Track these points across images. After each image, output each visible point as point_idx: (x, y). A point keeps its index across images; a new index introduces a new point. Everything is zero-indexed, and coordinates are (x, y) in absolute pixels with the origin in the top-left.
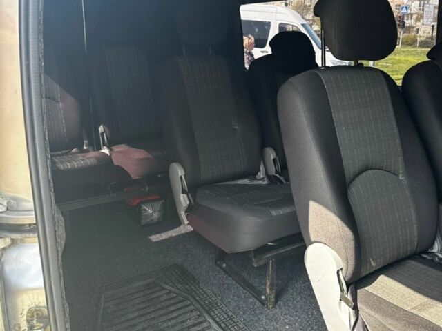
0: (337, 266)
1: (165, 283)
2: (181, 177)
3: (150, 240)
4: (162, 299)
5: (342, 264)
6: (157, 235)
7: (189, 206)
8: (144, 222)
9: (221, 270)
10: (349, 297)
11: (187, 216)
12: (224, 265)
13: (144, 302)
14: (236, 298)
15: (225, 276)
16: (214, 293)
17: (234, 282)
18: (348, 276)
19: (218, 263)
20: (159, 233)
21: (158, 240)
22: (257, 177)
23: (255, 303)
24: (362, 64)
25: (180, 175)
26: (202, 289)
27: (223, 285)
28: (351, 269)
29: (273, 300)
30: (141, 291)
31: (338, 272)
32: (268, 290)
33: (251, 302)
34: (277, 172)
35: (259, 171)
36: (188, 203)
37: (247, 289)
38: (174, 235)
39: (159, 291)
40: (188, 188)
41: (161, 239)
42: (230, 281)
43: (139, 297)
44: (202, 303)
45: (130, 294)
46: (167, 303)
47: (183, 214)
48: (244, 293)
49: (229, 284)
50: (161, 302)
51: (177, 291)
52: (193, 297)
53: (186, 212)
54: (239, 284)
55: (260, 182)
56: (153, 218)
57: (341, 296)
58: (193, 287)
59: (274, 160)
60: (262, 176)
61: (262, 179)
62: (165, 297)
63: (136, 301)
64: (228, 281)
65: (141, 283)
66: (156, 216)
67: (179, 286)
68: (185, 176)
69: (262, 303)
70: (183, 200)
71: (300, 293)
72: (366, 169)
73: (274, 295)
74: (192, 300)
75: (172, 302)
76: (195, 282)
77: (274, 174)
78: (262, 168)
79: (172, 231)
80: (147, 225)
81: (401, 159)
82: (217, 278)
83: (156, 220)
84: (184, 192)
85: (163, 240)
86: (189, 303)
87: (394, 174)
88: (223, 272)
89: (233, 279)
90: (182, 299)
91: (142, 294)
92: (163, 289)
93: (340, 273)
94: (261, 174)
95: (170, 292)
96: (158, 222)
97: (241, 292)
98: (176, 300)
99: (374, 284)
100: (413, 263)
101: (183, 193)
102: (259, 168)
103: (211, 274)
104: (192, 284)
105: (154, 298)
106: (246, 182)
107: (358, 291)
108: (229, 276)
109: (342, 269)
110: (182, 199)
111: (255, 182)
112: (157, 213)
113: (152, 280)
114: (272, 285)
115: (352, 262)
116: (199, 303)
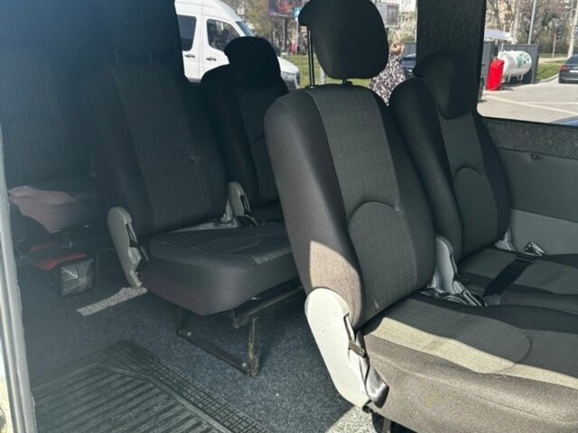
0: (344, 312)
1: (113, 366)
2: (127, 225)
3: (80, 314)
4: (114, 386)
5: (348, 309)
6: (88, 307)
7: (141, 262)
8: (66, 291)
9: (185, 341)
10: (357, 344)
11: (139, 276)
12: (189, 334)
13: (90, 393)
14: (210, 372)
15: (192, 347)
16: (181, 369)
17: (205, 353)
18: (355, 322)
19: (180, 332)
20: (90, 303)
21: (90, 313)
22: (222, 219)
23: (235, 373)
24: (351, 83)
25: (126, 223)
26: (165, 367)
27: (192, 358)
28: (358, 313)
29: (257, 366)
30: (83, 380)
31: (345, 318)
32: (251, 355)
33: (231, 374)
34: (246, 212)
35: (224, 212)
36: (139, 258)
37: (223, 357)
38: (112, 304)
39: (108, 376)
40: (138, 239)
41: (95, 311)
42: (198, 352)
43: (81, 388)
44: (169, 383)
45: (68, 386)
46: (123, 390)
47: (133, 274)
48: (219, 364)
49: (198, 356)
50: (114, 390)
51: (133, 374)
52: (155, 377)
53: (136, 271)
54: (211, 354)
55: (229, 225)
56: (80, 284)
57: (350, 344)
58: (153, 366)
59: (242, 197)
60: (229, 219)
61: (231, 222)
62: (119, 383)
63: (79, 394)
64: (197, 353)
65: (80, 371)
66: (83, 281)
67: (134, 367)
68: (132, 223)
69: (244, 372)
70: (133, 256)
71: (286, 354)
72: (364, 202)
73: (258, 359)
74: (156, 382)
75: (129, 387)
76: (153, 359)
77: (243, 215)
78: (228, 209)
79: (109, 300)
80: (71, 295)
81: (396, 188)
82: (182, 351)
83: (84, 287)
84: (132, 244)
85: (97, 313)
86: (152, 385)
87: (390, 205)
88: (188, 343)
89: (203, 349)
90: (140, 382)
91: (85, 383)
92: (113, 373)
93: (347, 319)
94: (228, 217)
95: (123, 376)
96: (87, 290)
97: (216, 363)
98: (134, 384)
99: (380, 328)
100: (413, 302)
101: (131, 246)
102: (225, 208)
103: (173, 347)
104: (152, 363)
105: (102, 387)
106: (210, 226)
107: (365, 337)
108: (197, 346)
109: (348, 315)
110: (130, 254)
111: (222, 226)
112: (85, 277)
113: (96, 364)
114: (255, 348)
115: (358, 306)
116: (166, 384)
